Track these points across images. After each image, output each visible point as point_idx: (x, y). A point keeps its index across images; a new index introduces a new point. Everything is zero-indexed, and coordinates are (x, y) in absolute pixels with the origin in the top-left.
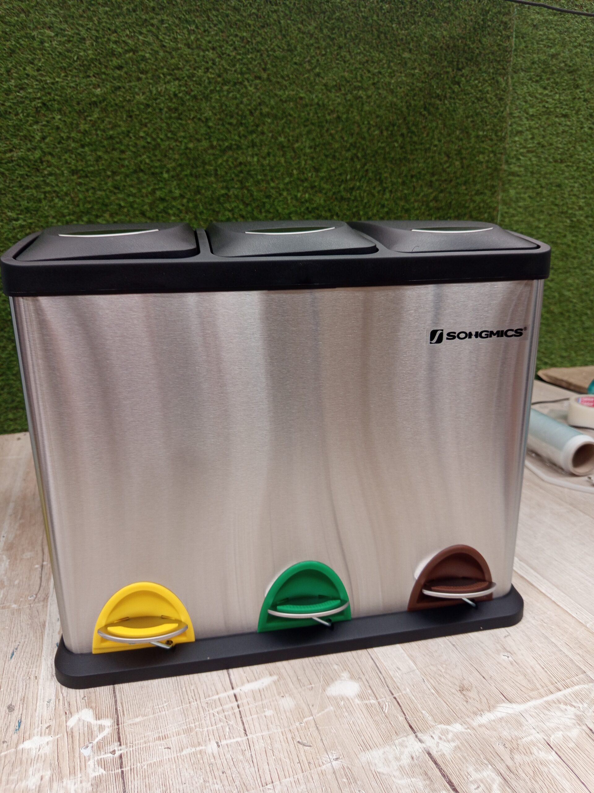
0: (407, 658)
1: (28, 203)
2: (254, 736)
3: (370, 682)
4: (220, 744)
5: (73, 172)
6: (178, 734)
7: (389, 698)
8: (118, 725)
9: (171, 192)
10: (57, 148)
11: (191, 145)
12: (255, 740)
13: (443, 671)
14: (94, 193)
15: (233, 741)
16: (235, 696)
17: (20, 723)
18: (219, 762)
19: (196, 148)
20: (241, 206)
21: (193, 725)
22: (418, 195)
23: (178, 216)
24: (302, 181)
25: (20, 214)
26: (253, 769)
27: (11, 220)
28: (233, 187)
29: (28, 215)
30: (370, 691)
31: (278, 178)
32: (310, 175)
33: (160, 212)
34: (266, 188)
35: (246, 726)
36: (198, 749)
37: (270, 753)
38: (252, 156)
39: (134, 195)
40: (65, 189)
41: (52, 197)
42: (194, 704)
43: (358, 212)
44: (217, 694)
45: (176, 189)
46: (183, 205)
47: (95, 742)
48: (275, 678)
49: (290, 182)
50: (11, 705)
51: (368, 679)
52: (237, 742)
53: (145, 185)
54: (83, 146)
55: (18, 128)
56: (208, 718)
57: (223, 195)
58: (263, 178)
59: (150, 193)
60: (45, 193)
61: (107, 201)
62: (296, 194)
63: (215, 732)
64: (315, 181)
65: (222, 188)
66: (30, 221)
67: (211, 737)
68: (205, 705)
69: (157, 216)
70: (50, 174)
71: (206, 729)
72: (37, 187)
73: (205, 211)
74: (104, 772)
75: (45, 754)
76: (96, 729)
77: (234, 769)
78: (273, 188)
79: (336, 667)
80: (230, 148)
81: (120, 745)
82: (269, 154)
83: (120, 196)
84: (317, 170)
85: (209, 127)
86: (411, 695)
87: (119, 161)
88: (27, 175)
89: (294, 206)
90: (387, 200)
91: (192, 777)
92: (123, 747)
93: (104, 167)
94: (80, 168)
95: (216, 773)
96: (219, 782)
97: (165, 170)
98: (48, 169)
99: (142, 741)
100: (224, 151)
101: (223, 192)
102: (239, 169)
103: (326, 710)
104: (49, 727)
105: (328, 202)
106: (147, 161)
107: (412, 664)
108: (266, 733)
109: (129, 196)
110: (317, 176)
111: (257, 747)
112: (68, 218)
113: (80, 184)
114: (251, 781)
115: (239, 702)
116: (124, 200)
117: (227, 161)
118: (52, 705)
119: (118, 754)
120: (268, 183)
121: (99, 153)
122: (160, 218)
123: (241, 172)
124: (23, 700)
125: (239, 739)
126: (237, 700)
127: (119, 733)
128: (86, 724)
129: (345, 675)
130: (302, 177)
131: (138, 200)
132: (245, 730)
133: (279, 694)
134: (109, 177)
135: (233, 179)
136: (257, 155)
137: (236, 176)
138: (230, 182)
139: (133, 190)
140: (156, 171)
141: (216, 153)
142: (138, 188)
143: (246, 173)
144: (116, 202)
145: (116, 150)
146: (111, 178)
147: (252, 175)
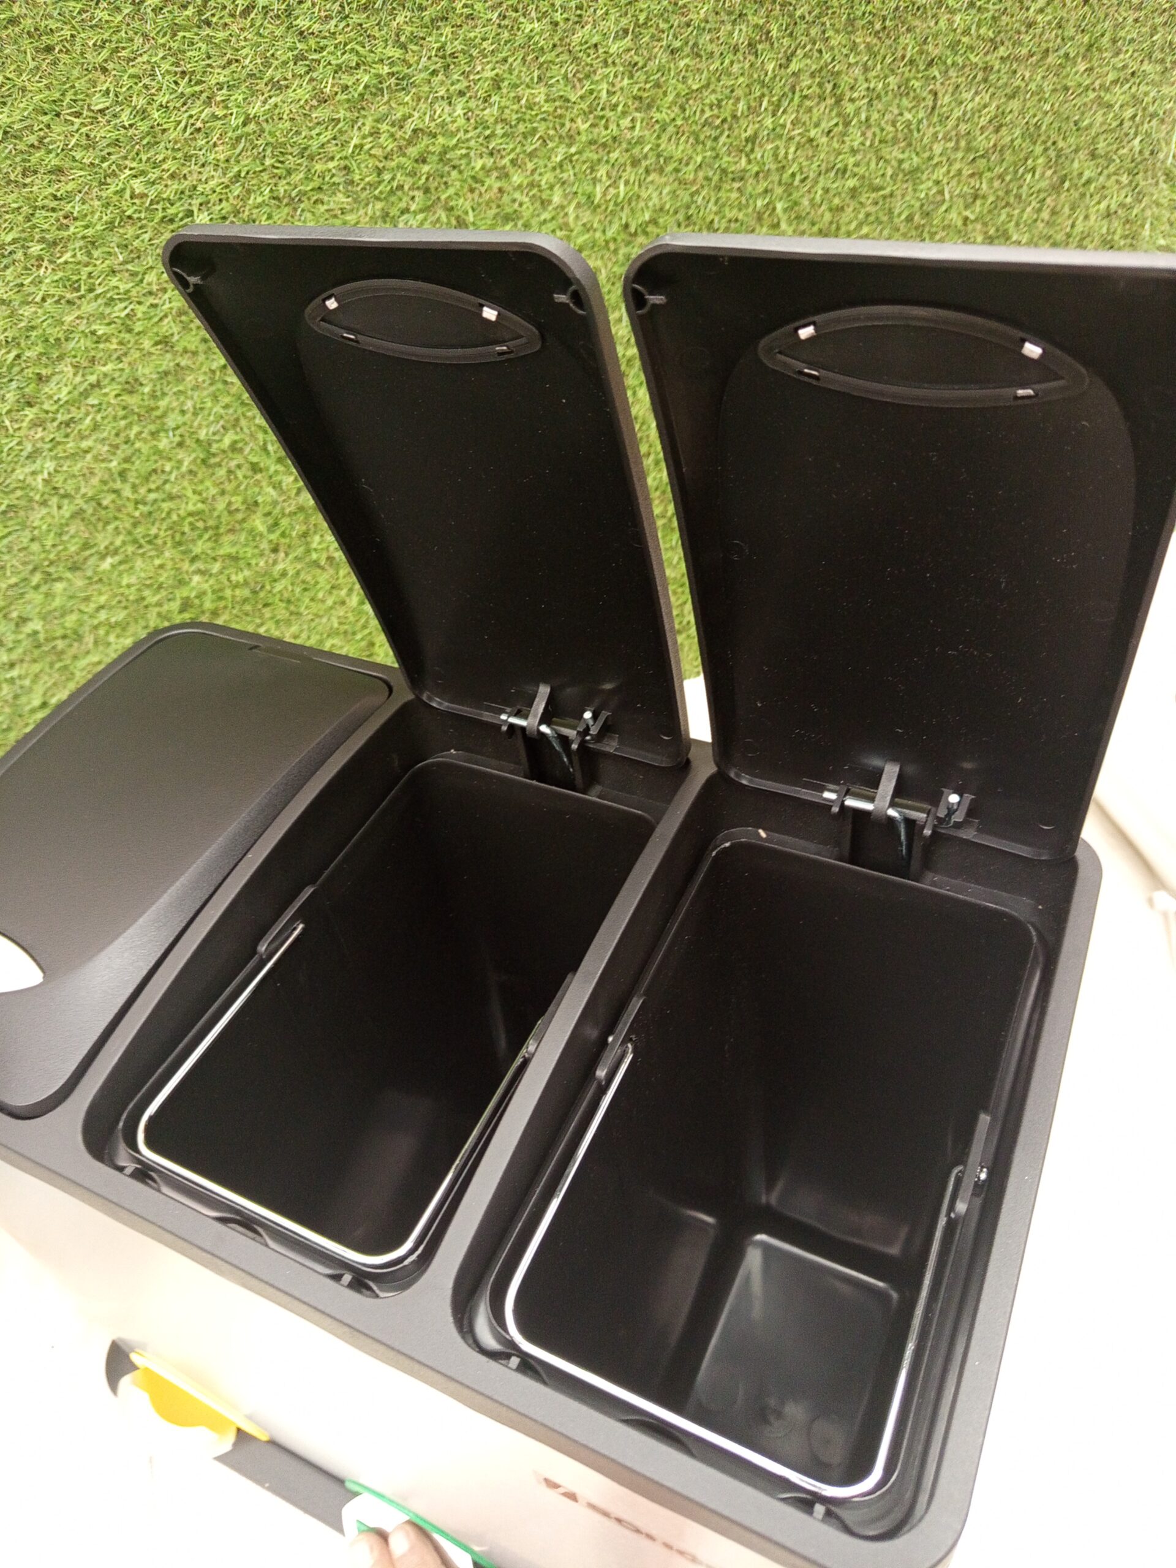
11: (256, 108)
19: (274, 115)
22: (944, 119)
28: (405, 211)
31: (531, 155)
32: (626, 122)
34: (500, 190)
39: (126, 297)
43: (770, 207)
49: (569, 158)
58: (489, 162)
61: (55, 332)
62: (589, 189)
64: (640, 141)
78: (519, 188)
80: (374, 91)
82: (497, 83)
83: (88, 307)
84: (645, 104)
87: (54, 204)
89: (587, 228)
90: (854, 152)
100: (358, 105)
102: (413, 151)
106: (138, 185)
109: (110, 302)
110: (649, 124)
116: (101, 317)
117: (375, 133)
120: (504, 176)
123: (420, 161)
130: (602, 134)
131: (140, 310)
134: (40, 258)
135: (400, 187)
136: (461, 94)
137: (409, 175)
138: (393, 199)
139: (122, 284)
140: (171, 211)
141: (341, 115)
142: (134, 274)
143: (435, 158)
144: (81, 328)
145: (35, 172)
146: (45, 263)
147: (456, 162)
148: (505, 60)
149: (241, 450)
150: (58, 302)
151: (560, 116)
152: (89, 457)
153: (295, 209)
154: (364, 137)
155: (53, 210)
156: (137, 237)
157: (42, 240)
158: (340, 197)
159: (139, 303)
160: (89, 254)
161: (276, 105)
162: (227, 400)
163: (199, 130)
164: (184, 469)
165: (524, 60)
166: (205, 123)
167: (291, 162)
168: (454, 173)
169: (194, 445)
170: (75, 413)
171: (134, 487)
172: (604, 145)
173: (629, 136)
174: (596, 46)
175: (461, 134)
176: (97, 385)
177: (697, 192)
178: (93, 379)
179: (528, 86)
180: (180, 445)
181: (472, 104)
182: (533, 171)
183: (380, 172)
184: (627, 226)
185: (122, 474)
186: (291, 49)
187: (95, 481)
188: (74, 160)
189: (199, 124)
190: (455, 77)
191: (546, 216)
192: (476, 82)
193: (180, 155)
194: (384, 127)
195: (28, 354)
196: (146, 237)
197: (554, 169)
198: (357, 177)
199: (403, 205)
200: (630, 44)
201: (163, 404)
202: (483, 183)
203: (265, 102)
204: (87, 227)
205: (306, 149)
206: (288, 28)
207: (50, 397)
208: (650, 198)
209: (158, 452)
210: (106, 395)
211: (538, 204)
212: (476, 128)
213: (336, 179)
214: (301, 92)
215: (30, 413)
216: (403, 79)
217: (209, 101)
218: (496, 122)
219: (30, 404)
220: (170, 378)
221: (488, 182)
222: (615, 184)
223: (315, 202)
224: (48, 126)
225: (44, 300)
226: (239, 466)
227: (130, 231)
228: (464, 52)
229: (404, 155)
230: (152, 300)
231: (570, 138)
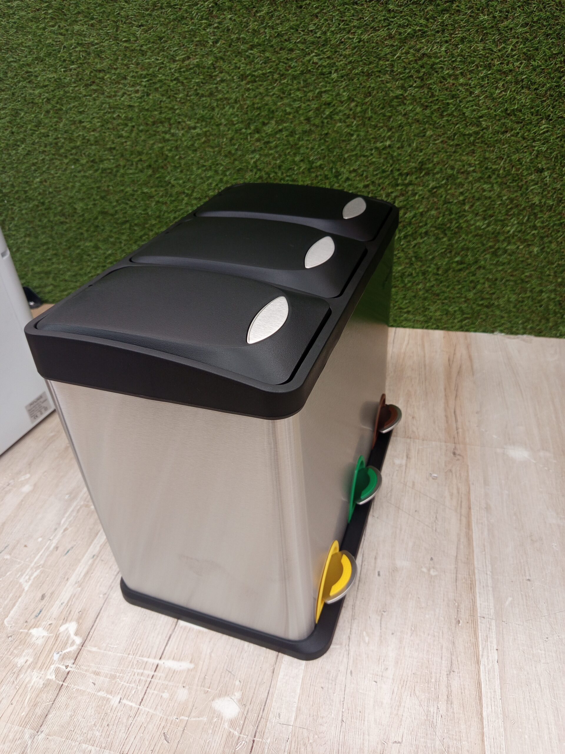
0: (294, 709)
1: (203, 111)
2: (143, 709)
3: (249, 714)
4: (121, 701)
5: (243, 77)
6: (106, 677)
7: (250, 738)
8: (82, 646)
9: (338, 94)
10: (228, 51)
11: (365, 37)
12: (142, 712)
13: (311, 741)
14: (262, 99)
15: (130, 704)
16: (157, 666)
17: (40, 612)
18: (111, 715)
20: (419, 110)
21: (118, 674)
23: (345, 122)
24: (506, 74)
25: (197, 123)
26: (124, 735)
27: (190, 128)
28: (411, 86)
29: (204, 123)
30: (242, 722)
31: (471, 72)
32: (517, 64)
33: (326, 118)
34: (453, 84)
35: (145, 696)
36: (109, 696)
37: (143, 729)
38: (441, 44)
39: (300, 100)
40: (234, 96)
41: (224, 105)
42: (131, 656)
44: (149, 657)
45: (344, 91)
46: (351, 110)
47: (64, 652)
48: (192, 666)
49: (486, 76)
50: (44, 594)
51: (250, 710)
52: (131, 707)
53: (312, 88)
54: (252, 47)
55: (193, 33)
56: (130, 674)
57: (397, 97)
58: (451, 72)
59: (316, 97)
60: (217, 100)
61: (274, 108)
63: (126, 689)
64: (522, 73)
65: (398, 88)
66: (204, 130)
67: (121, 691)
68: (135, 662)
69: (323, 122)
70: (222, 81)
71: (122, 683)
72: (211, 94)
73: (374, 116)
74: (54, 679)
75: (38, 644)
76: (70, 642)
77: (115, 727)
78: (461, 85)
79: (237, 683)
80: (411, 36)
81: (74, 663)
82: (462, 40)
83: (286, 101)
85: (389, 11)
86: (266, 747)
87: (286, 61)
88: (202, 83)
91: (91, 716)
92: (74, 666)
93: (271, 70)
94: (248, 72)
95: (104, 723)
96: (101, 731)
97: (334, 68)
98: (220, 75)
99: (85, 668)
100: (403, 41)
101: (399, 92)
102: (420, 63)
103: (201, 719)
104: (50, 624)
105: (538, 102)
106: (315, 59)
107: (293, 719)
108: (151, 711)
109: (295, 101)
111: (139, 719)
112: (237, 126)
113: (248, 90)
114: (117, 744)
115: (156, 673)
116: (290, 105)
117: (407, 53)
118: (62, 608)
119: (69, 669)
120: (456, 78)
121: (267, 54)
122: (325, 124)
123: (422, 67)
124: (52, 593)
125: (133, 705)
126: (155, 671)
127: (78, 654)
128: (68, 635)
129: (238, 695)
130: (505, 68)
131: (303, 105)
132: (142, 700)
133: (184, 682)
134: (276, 80)
135: (412, 76)
136: (446, 42)
137: (416, 71)
138: (407, 80)
139: (299, 94)
140: (324, 71)
141: (395, 44)
142: (305, 92)
143: (429, 67)
144: (282, 108)
145: (284, 49)
146: (278, 82)
147: (437, 70)
148: (469, 30)
149: (323, 168)
150: (277, 97)
151: (488, 57)
152: (271, 157)
153: (369, 78)
154: (403, 54)
155: (286, 64)
156: (310, 78)
157: (279, 74)
158: (387, 76)
159: (304, 103)
160: (293, 82)
161: (372, 36)
162: (323, 147)
163: (342, 42)
164: (301, 170)
165: (477, 31)
166: (345, 39)
167: (372, 59)
168: (435, 74)
169: (307, 162)
170: (271, 140)
171: (282, 173)
172: (504, 73)
173: (517, 70)
174: (511, 29)
175: (442, 59)
176: (281, 131)
177: (545, 101)
178: (280, 127)
179: (476, 42)
180: (302, 161)
181: (450, 47)
182: (469, 79)
183: (405, 68)
184: (506, 110)
185: (280, 167)
186: (384, 16)
187: (270, 167)
188: (297, 46)
189: (343, 40)
190: (446, 35)
191: (471, 99)
192: (454, 38)
193: (333, 50)
194: (412, 51)
195: (263, 114)
196: (313, 79)
197: (479, 79)
198: (395, 69)
199: (411, 83)
200: (528, 30)
201: (301, 143)
202: (446, 80)
203: (369, 35)
204: (295, 71)
205: (379, 55)
206: (385, 8)
207: (265, 131)
208: (521, 99)
209: (294, 162)
210: (283, 135)
211: (468, 93)
212: (449, 57)
213: (387, 69)
214: (383, 33)
215: (257, 136)
216: (424, 33)
217: (349, 32)
218: (458, 56)
219: (258, 132)
220: (306, 134)
221: (449, 80)
222: (505, 91)
223: (377, 77)
224: (293, 34)
225: (273, 95)
226: (321, 175)
227: (308, 76)
228: (452, 25)
229: (417, 64)
230: (309, 103)
231: (489, 67)
